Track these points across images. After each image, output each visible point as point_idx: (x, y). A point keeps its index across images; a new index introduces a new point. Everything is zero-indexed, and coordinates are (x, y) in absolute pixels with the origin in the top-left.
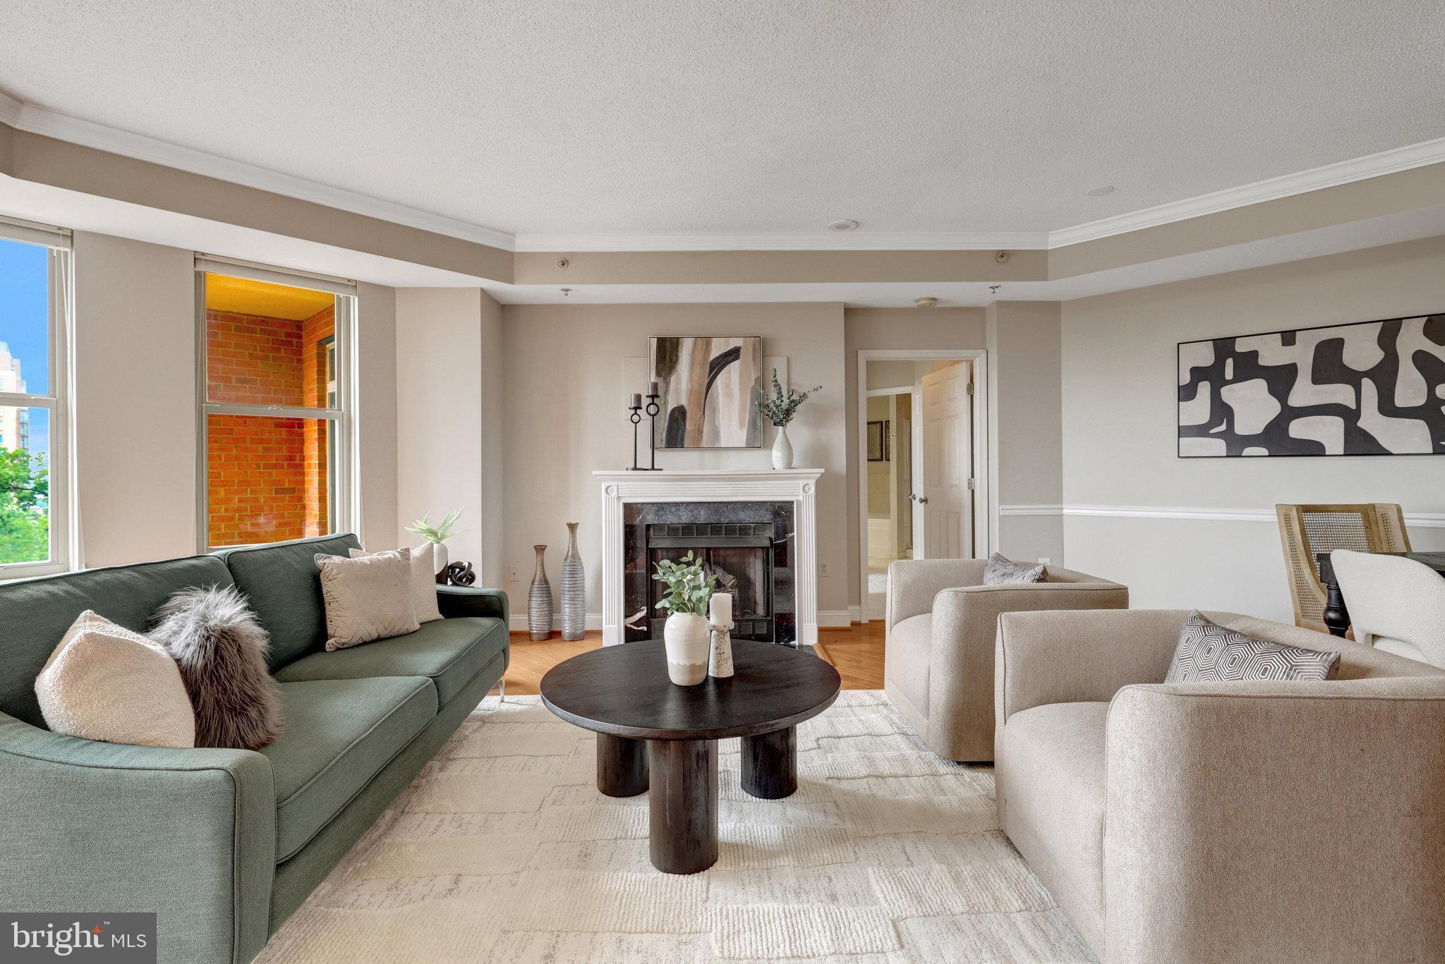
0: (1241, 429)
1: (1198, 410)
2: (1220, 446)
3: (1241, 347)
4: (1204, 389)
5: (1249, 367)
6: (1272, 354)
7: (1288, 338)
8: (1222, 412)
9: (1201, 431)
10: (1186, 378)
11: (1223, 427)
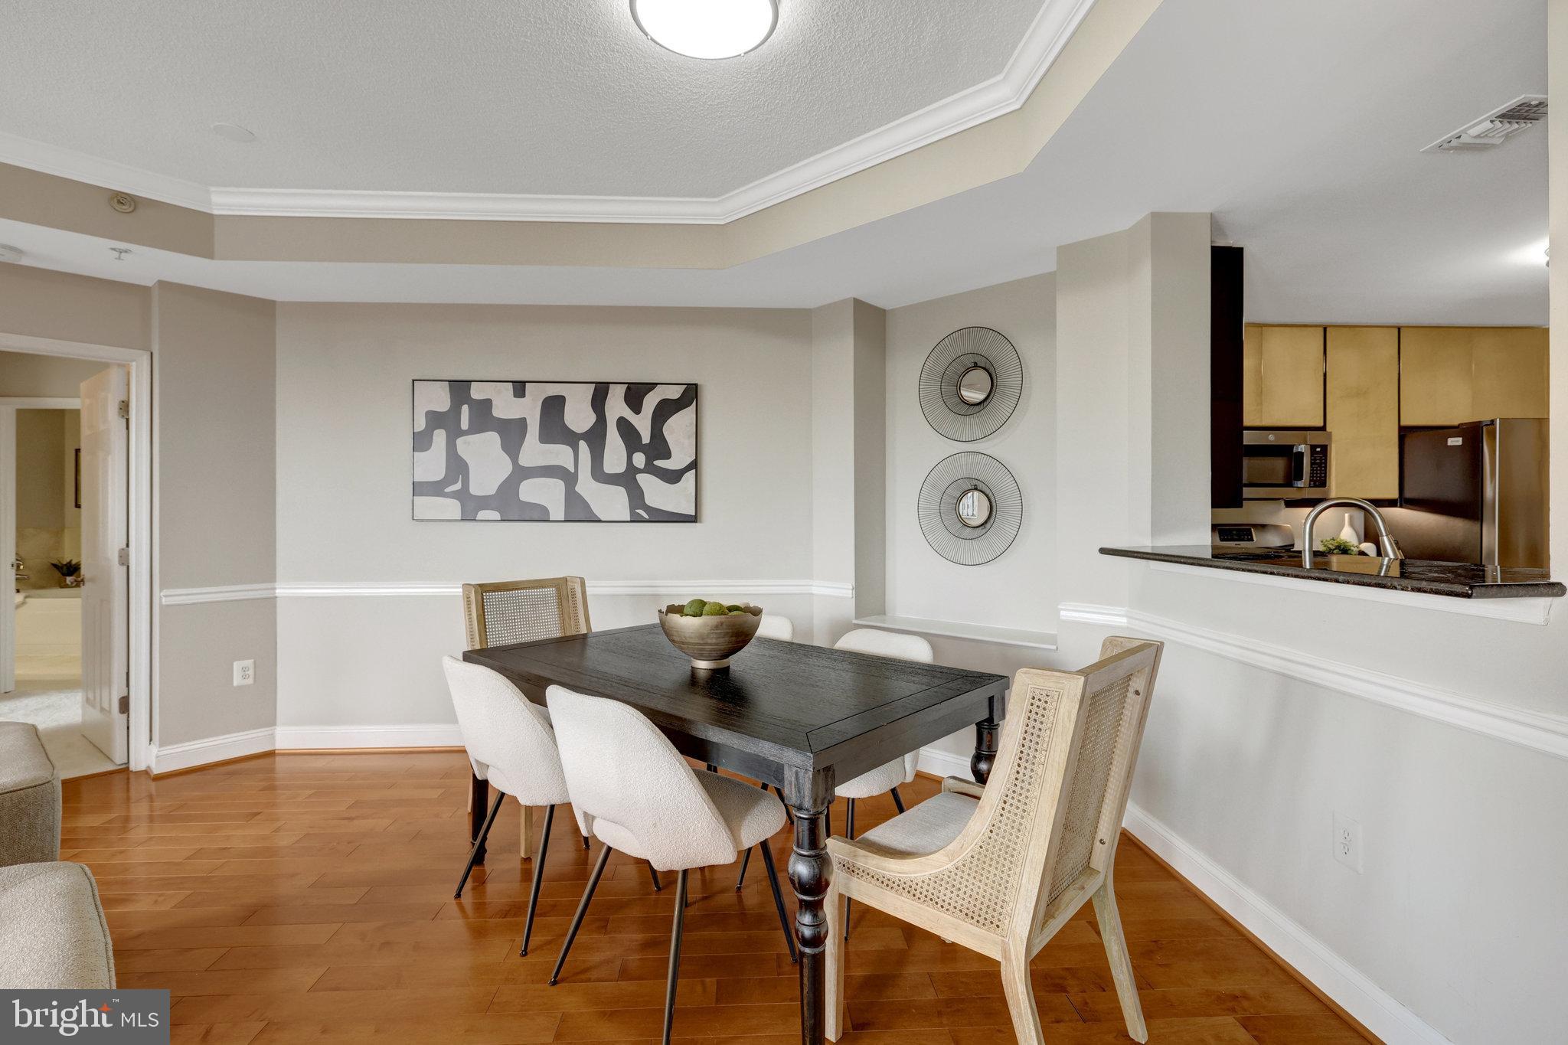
0: (475, 490)
1: (432, 464)
2: (451, 508)
3: (477, 392)
4: (440, 437)
5: (483, 416)
6: (506, 406)
7: (519, 388)
8: (457, 467)
9: (434, 489)
10: (421, 424)
11: (458, 486)
